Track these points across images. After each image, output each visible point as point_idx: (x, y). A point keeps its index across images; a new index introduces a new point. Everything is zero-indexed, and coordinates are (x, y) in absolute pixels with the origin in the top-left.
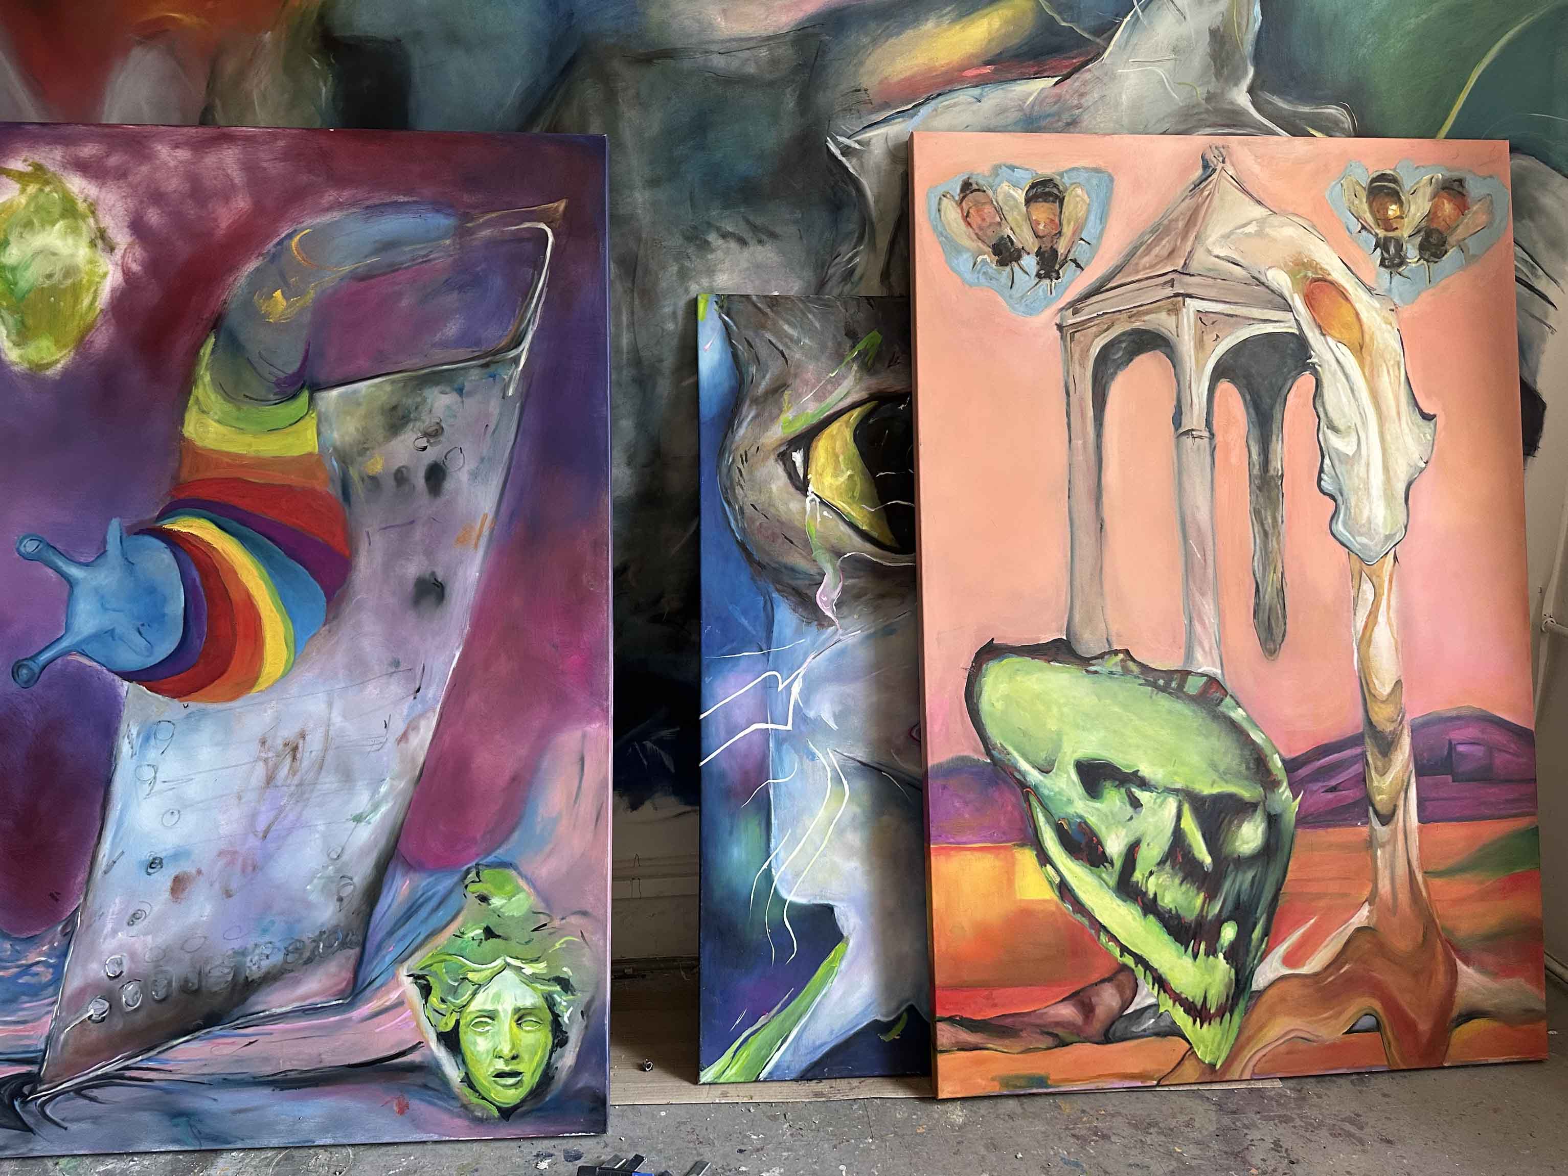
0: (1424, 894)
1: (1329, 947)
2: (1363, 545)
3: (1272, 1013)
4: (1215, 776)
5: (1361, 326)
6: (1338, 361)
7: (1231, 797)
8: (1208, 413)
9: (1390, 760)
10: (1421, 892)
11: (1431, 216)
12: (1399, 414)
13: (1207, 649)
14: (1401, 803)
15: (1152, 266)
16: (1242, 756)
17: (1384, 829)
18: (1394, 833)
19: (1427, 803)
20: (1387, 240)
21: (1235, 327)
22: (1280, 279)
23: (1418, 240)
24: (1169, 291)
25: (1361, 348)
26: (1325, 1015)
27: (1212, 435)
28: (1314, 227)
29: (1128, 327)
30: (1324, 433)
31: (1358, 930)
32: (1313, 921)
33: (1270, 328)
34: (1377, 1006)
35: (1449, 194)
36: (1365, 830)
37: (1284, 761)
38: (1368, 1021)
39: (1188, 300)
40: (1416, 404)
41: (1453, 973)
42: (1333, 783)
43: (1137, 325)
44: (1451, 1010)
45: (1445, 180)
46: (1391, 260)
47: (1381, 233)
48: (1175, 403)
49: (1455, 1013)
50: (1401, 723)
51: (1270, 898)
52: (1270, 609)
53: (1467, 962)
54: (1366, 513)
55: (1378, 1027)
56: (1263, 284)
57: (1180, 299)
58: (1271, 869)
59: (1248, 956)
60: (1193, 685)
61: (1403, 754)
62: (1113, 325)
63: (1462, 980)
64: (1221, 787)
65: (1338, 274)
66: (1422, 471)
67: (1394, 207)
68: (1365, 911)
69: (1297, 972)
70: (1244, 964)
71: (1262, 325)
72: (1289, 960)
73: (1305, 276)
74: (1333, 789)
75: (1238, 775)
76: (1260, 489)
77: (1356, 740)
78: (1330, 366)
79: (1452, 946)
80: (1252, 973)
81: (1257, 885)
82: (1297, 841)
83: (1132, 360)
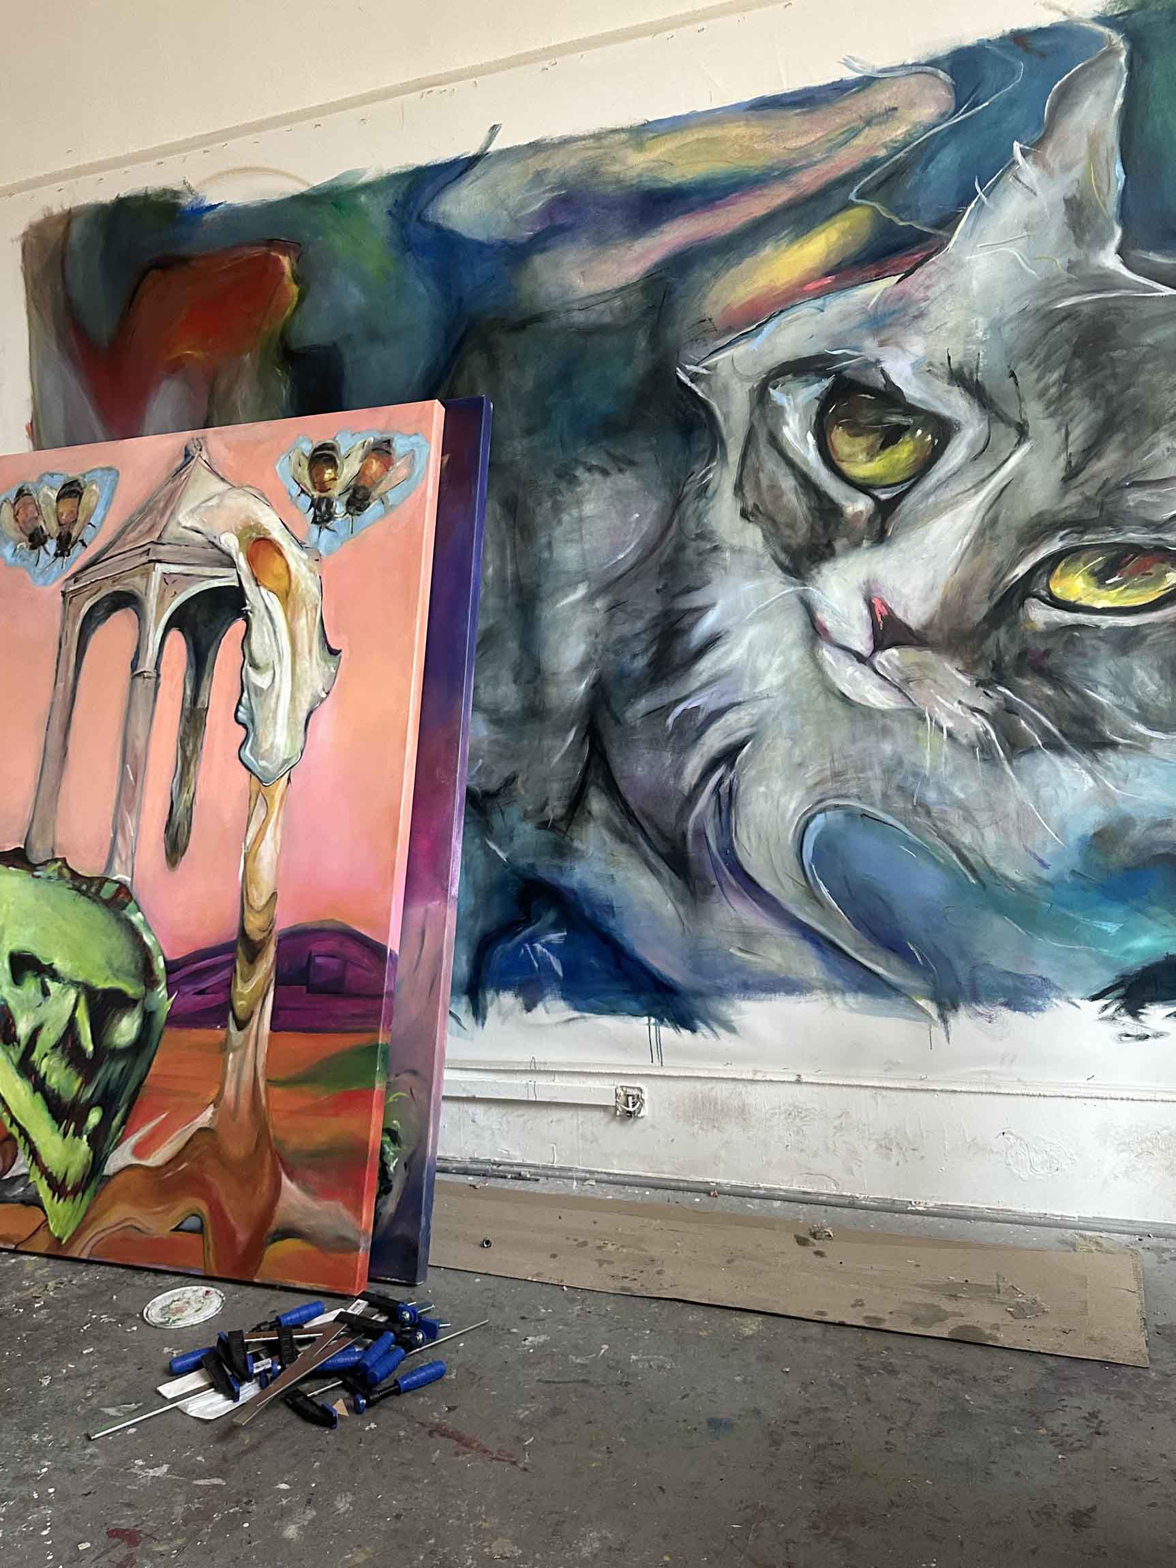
0: (264, 1102)
1: (174, 1143)
2: (264, 768)
3: (114, 1201)
4: (109, 973)
5: (290, 577)
6: (267, 608)
7: (118, 993)
8: (158, 657)
9: (255, 968)
10: (261, 1101)
11: (360, 474)
12: (310, 651)
13: (124, 858)
14: (258, 1009)
15: (135, 540)
16: (133, 955)
17: (240, 1033)
18: (247, 1037)
19: (280, 1012)
20: (321, 499)
21: (190, 584)
22: (230, 542)
23: (346, 497)
24: (144, 559)
25: (287, 595)
26: (159, 1209)
27: (158, 676)
28: (263, 495)
29: (111, 590)
30: (247, 671)
31: (201, 1130)
32: (163, 1116)
33: (216, 583)
34: (203, 1207)
35: (378, 454)
36: (222, 1033)
37: (165, 962)
38: (193, 1222)
39: (158, 565)
40: (326, 642)
41: (277, 1186)
42: (203, 986)
43: (117, 588)
44: (270, 1224)
45: (375, 443)
46: (321, 517)
47: (316, 494)
48: (135, 650)
49: (272, 1228)
50: (270, 933)
51: (132, 1091)
52: (179, 825)
53: (291, 1177)
54: (270, 740)
55: (201, 1230)
56: (216, 546)
57: (152, 564)
58: (138, 1063)
59: (105, 1141)
60: (108, 891)
61: (267, 962)
62: (100, 589)
63: (284, 1194)
64: (112, 982)
65: (277, 533)
66: (323, 700)
67: (330, 471)
68: (210, 1111)
69: (142, 1163)
70: (101, 1150)
71: (211, 581)
72: (138, 1151)
73: (250, 537)
74: (201, 992)
75: (128, 974)
76: (188, 721)
77: (228, 948)
78: (259, 611)
79: (281, 1159)
80: (106, 1158)
81: (125, 1075)
82: (164, 1038)
83: (109, 616)
